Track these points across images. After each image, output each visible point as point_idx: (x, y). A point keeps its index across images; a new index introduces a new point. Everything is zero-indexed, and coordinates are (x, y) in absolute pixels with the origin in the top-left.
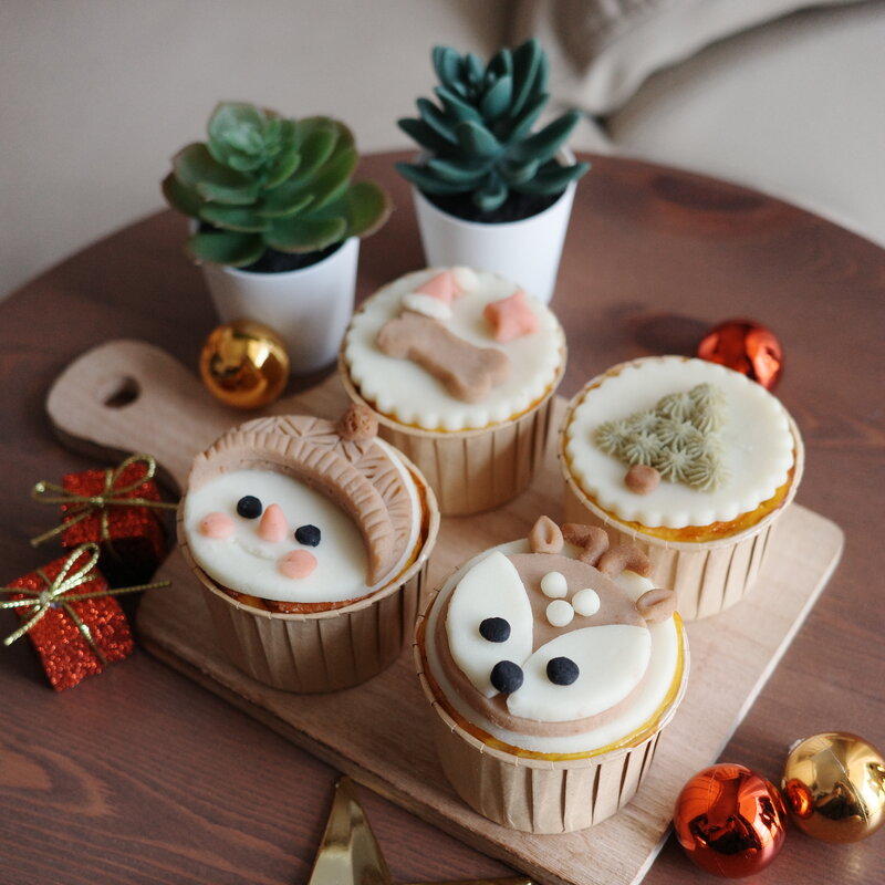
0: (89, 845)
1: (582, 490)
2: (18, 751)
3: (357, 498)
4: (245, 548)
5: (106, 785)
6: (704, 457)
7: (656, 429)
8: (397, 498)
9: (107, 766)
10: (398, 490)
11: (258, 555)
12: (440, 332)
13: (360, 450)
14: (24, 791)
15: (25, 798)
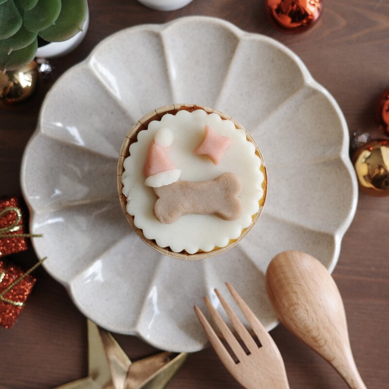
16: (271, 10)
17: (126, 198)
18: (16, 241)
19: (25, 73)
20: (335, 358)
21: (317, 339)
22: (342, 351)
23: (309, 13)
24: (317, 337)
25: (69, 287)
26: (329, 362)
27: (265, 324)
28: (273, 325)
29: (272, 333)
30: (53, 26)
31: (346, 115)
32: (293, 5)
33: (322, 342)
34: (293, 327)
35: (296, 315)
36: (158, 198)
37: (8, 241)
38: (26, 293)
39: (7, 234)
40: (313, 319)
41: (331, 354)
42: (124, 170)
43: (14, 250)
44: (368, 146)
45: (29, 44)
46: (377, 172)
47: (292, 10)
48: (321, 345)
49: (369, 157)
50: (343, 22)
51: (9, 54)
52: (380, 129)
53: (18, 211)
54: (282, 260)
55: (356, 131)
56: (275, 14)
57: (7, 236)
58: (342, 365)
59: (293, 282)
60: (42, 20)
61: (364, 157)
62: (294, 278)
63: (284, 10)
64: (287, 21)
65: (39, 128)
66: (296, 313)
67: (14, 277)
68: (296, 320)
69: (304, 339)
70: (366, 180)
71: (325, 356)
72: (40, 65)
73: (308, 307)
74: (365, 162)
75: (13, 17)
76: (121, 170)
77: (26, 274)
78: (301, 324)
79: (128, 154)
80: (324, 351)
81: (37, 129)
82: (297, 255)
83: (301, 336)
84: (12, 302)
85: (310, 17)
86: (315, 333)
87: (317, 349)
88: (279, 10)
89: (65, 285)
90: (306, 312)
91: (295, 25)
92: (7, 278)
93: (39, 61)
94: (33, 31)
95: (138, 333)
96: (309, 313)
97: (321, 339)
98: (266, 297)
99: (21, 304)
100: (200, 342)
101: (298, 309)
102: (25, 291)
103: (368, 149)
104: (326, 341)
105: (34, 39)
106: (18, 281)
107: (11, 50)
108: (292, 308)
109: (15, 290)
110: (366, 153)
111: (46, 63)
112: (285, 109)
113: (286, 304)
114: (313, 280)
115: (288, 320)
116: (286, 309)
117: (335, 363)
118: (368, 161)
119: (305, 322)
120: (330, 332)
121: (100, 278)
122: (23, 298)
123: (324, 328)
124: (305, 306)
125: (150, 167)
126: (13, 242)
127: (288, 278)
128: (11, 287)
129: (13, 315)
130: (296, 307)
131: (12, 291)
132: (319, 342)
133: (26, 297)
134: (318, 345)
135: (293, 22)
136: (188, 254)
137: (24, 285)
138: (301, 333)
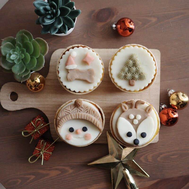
0: (74, 177)
1: (122, 89)
2: (52, 170)
3: (90, 120)
4: (76, 138)
5: (69, 167)
6: (141, 74)
7: (129, 71)
8: (95, 114)
9: (67, 164)
10: (94, 111)
11: (79, 138)
12: (78, 71)
13: (82, 108)
14: (58, 175)
15: (59, 176)
17: (59, 71)
36: (69, 73)
42: (60, 63)
76: (59, 63)
79: (61, 58)
107: (23, 76)
125: (68, 63)
136: (76, 92)
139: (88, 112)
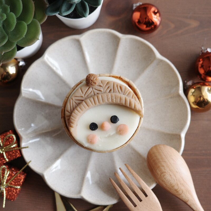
10: (120, 87)
13: (100, 86)
16: (135, 23)
18: (15, 152)
19: (11, 67)
20: (188, 200)
21: (178, 190)
22: (192, 196)
23: (154, 22)
24: (178, 189)
25: (43, 176)
26: (186, 203)
27: (149, 185)
28: (154, 186)
29: (153, 190)
30: (24, 38)
31: (180, 72)
32: (146, 19)
33: (181, 192)
34: (164, 185)
35: (165, 178)
37: (11, 153)
38: (21, 181)
39: (10, 149)
40: (174, 180)
41: (186, 198)
43: (14, 157)
44: (192, 87)
45: (12, 49)
46: (199, 99)
47: (146, 21)
48: (180, 193)
49: (194, 92)
50: (172, 26)
51: (2, 54)
52: (198, 77)
53: (14, 136)
54: (155, 150)
55: (186, 80)
56: (137, 24)
57: (10, 150)
58: (193, 204)
59: (161, 161)
60: (18, 36)
61: (191, 92)
62: (161, 158)
63: (141, 21)
64: (144, 27)
65: (21, 93)
66: (165, 177)
67: (14, 172)
68: (165, 181)
69: (171, 191)
70: (194, 104)
71: (183, 200)
72: (19, 62)
73: (171, 173)
74: (192, 95)
75: (3, 36)
77: (21, 171)
78: (168, 183)
80: (182, 197)
81: (20, 94)
82: (162, 146)
83: (169, 190)
84: (14, 186)
85: (155, 24)
86: (176, 187)
87: (178, 196)
88: (139, 22)
89: (41, 175)
90: (170, 176)
91: (148, 29)
92: (11, 174)
93: (19, 60)
94: (14, 42)
95: (82, 197)
96: (172, 177)
97: (180, 190)
98: (148, 170)
99: (19, 187)
100: (116, 198)
101: (166, 175)
102: (21, 180)
103: (193, 88)
104: (183, 191)
105: (15, 46)
106: (17, 174)
108: (163, 175)
109: (15, 180)
110: (192, 90)
111: (22, 61)
112: (147, 72)
113: (159, 173)
114: (172, 159)
115: (161, 181)
116: (160, 176)
117: (189, 203)
118: (194, 94)
119: (170, 182)
120: (184, 186)
121: (59, 167)
122: (20, 184)
123: (181, 184)
124: (169, 173)
126: (13, 153)
127: (158, 159)
128: (13, 178)
129: (15, 194)
130: (164, 174)
131: (14, 180)
132: (179, 192)
133: (21, 183)
134: (179, 194)
135: (147, 27)
137: (20, 176)
138: (169, 188)
139: (110, 90)
